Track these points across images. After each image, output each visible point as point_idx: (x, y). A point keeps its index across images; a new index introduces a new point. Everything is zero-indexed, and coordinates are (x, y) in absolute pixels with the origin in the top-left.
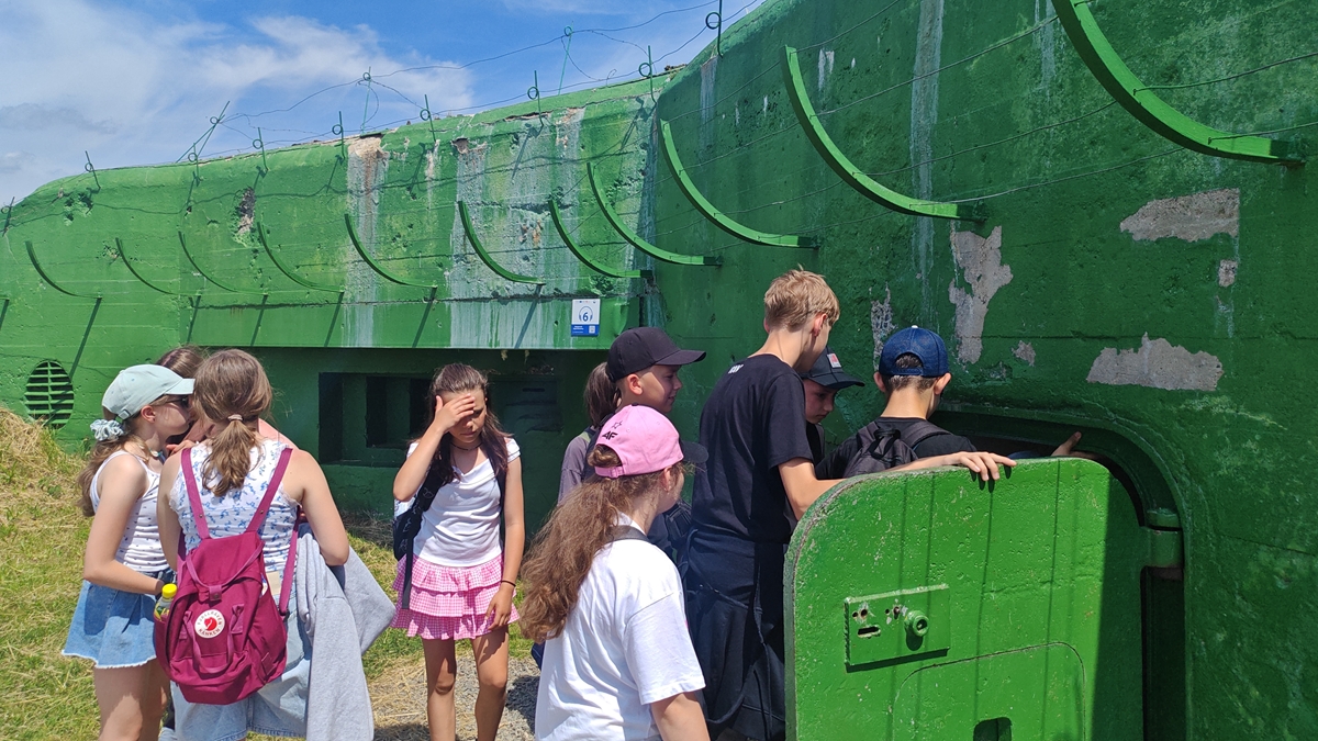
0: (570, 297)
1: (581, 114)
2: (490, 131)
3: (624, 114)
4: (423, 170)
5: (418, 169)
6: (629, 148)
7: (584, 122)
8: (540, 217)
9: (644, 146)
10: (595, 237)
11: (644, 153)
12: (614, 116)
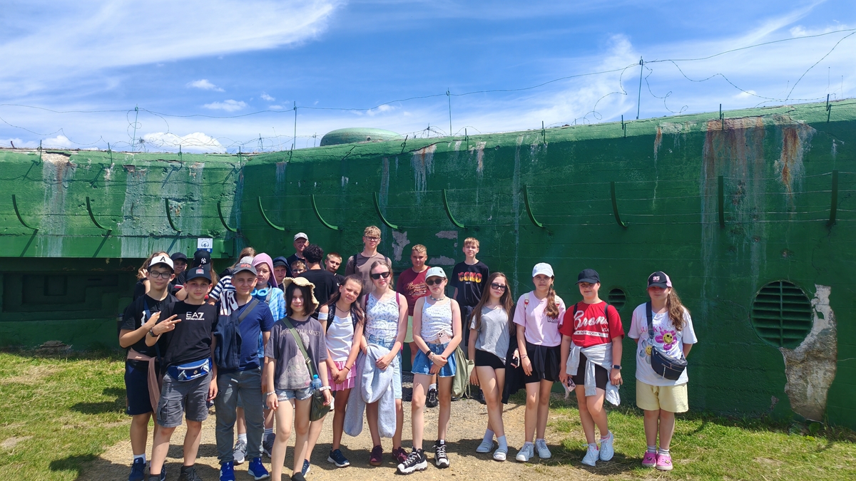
0: (197, 237)
1: (203, 165)
2: (149, 164)
3: (226, 169)
4: (102, 175)
5: (98, 174)
6: (228, 182)
7: (204, 169)
8: (180, 204)
9: (235, 182)
10: (210, 214)
11: (235, 184)
12: (221, 169)
